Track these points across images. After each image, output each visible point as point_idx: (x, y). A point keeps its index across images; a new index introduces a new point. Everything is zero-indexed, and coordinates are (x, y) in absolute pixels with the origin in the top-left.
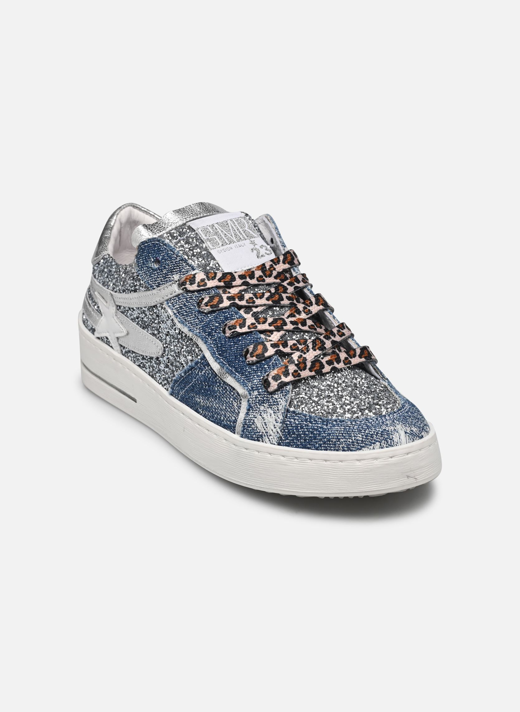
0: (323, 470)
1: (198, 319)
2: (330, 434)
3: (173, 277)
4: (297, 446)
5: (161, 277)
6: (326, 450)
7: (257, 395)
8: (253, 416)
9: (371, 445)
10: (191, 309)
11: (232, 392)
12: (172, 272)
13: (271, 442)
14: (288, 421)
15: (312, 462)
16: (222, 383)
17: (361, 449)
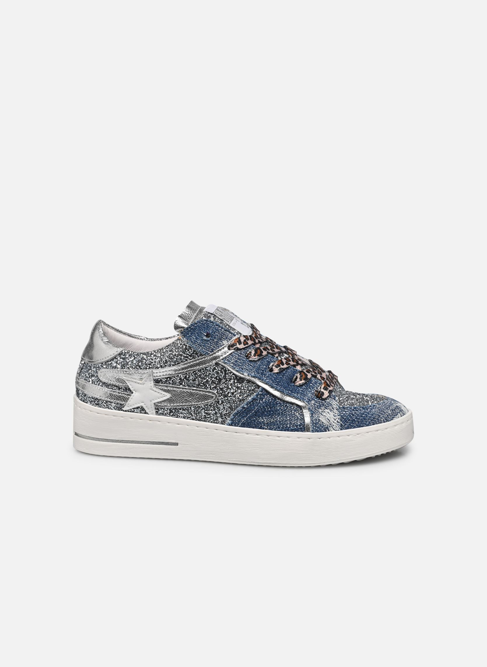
0: (378, 437)
1: (251, 366)
2: (373, 414)
3: (223, 343)
4: (355, 427)
5: (213, 345)
6: (374, 424)
7: (314, 403)
8: (316, 417)
9: (396, 416)
10: (244, 360)
11: (292, 407)
12: (221, 340)
13: (335, 429)
14: (342, 414)
15: (369, 434)
16: (282, 403)
17: (392, 419)
